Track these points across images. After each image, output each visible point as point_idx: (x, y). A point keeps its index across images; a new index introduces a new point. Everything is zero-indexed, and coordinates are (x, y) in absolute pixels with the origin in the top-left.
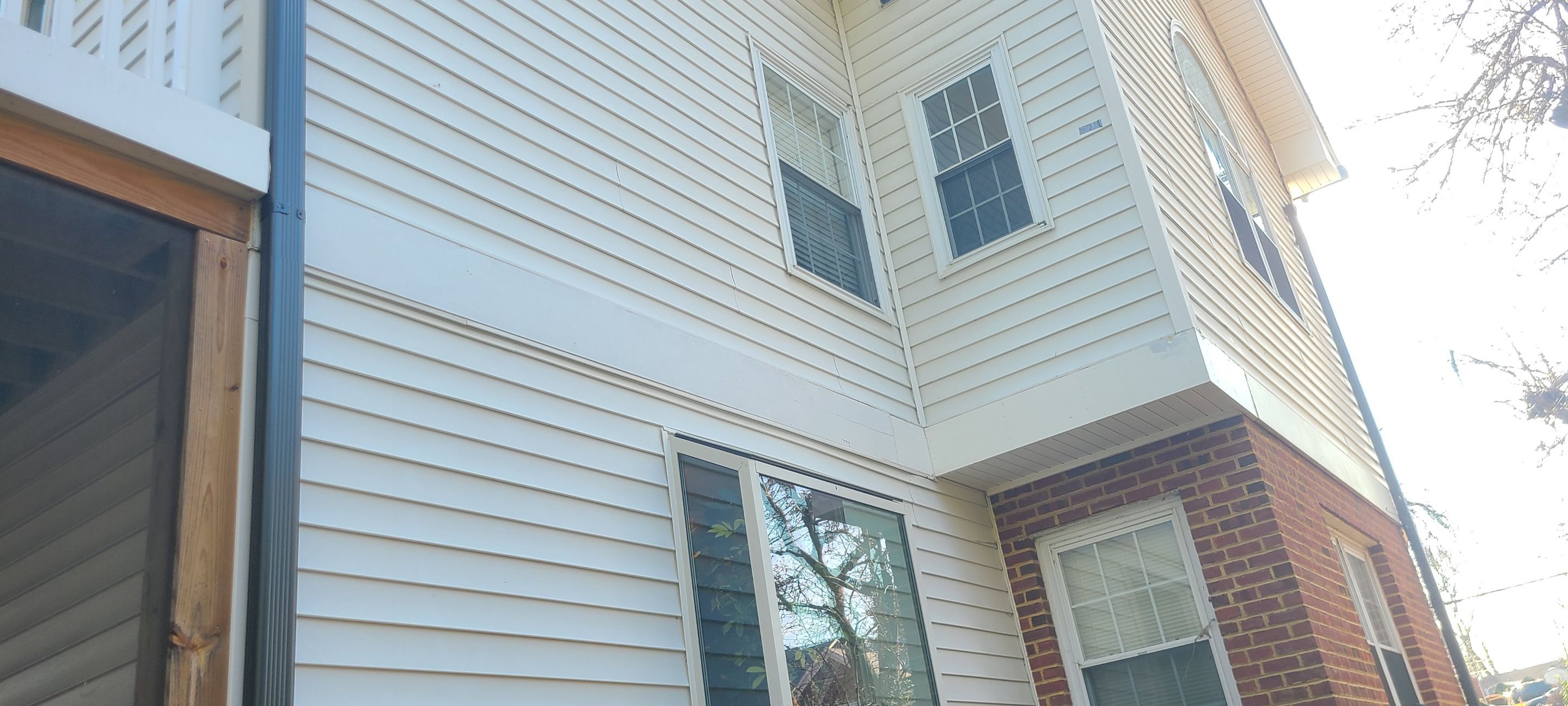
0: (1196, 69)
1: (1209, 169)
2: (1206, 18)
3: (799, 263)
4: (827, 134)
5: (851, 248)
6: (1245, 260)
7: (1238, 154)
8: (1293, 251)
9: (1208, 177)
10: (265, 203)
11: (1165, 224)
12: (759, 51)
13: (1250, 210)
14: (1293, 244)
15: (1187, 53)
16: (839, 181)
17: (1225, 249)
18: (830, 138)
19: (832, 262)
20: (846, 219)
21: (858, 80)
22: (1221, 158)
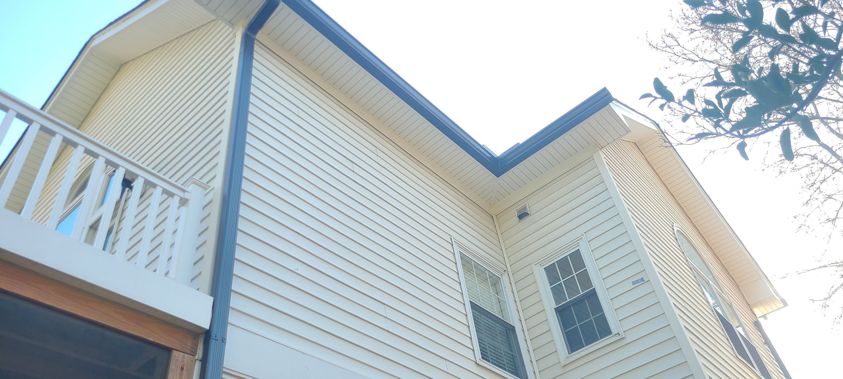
0: (690, 248)
1: (708, 302)
2: (692, 222)
3: (483, 358)
4: (494, 286)
5: (511, 348)
6: (738, 355)
7: (722, 294)
8: (764, 348)
9: (708, 307)
10: (207, 334)
11: (688, 335)
12: (457, 245)
13: (734, 323)
14: (763, 344)
15: (684, 240)
16: (502, 311)
17: (724, 348)
18: (496, 288)
19: (500, 356)
20: (507, 332)
21: (509, 258)
22: (713, 296)
